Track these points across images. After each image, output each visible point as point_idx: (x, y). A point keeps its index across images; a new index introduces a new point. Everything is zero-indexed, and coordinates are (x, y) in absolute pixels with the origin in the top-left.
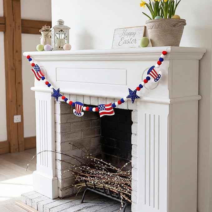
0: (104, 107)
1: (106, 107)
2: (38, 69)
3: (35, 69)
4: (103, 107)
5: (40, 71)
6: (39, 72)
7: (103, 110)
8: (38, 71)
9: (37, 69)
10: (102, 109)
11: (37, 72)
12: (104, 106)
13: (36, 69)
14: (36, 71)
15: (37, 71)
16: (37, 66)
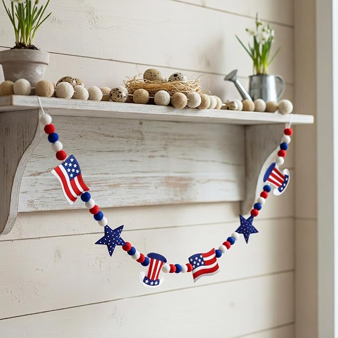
0: (202, 260)
1: (205, 259)
2: (76, 169)
3: (66, 168)
4: (200, 260)
5: (79, 175)
6: (76, 179)
7: (201, 265)
8: (75, 174)
9: (73, 170)
10: (198, 264)
11: (72, 179)
12: (201, 256)
13: (69, 170)
14: (69, 174)
15: (72, 175)
16: (72, 160)
